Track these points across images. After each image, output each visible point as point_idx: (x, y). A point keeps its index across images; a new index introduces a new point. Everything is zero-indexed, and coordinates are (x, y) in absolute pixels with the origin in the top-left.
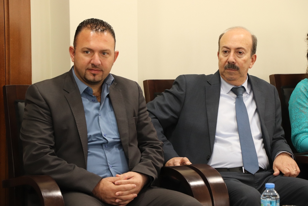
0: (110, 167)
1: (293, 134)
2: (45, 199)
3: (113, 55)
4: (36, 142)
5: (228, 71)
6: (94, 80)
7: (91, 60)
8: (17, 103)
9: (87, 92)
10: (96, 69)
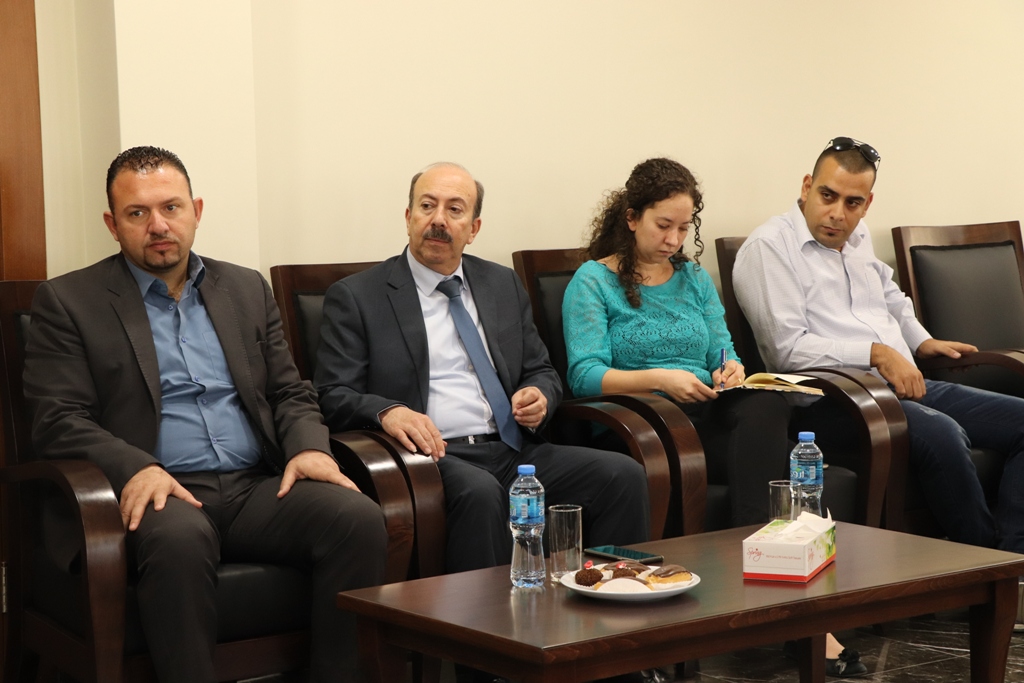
0: (213, 442)
1: (572, 360)
2: (83, 508)
3: (190, 206)
4: (56, 400)
5: (433, 243)
6: (165, 262)
7: (149, 226)
8: (19, 316)
9: (155, 290)
10: (162, 241)
